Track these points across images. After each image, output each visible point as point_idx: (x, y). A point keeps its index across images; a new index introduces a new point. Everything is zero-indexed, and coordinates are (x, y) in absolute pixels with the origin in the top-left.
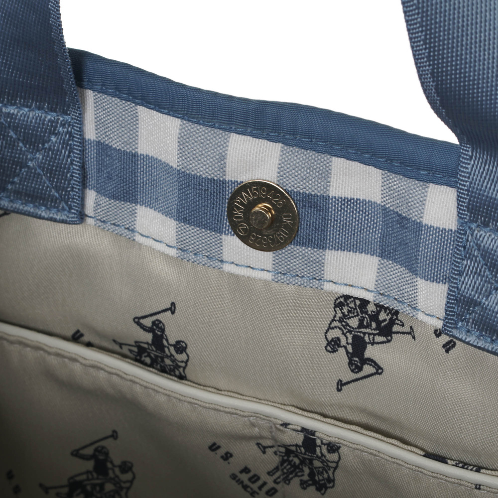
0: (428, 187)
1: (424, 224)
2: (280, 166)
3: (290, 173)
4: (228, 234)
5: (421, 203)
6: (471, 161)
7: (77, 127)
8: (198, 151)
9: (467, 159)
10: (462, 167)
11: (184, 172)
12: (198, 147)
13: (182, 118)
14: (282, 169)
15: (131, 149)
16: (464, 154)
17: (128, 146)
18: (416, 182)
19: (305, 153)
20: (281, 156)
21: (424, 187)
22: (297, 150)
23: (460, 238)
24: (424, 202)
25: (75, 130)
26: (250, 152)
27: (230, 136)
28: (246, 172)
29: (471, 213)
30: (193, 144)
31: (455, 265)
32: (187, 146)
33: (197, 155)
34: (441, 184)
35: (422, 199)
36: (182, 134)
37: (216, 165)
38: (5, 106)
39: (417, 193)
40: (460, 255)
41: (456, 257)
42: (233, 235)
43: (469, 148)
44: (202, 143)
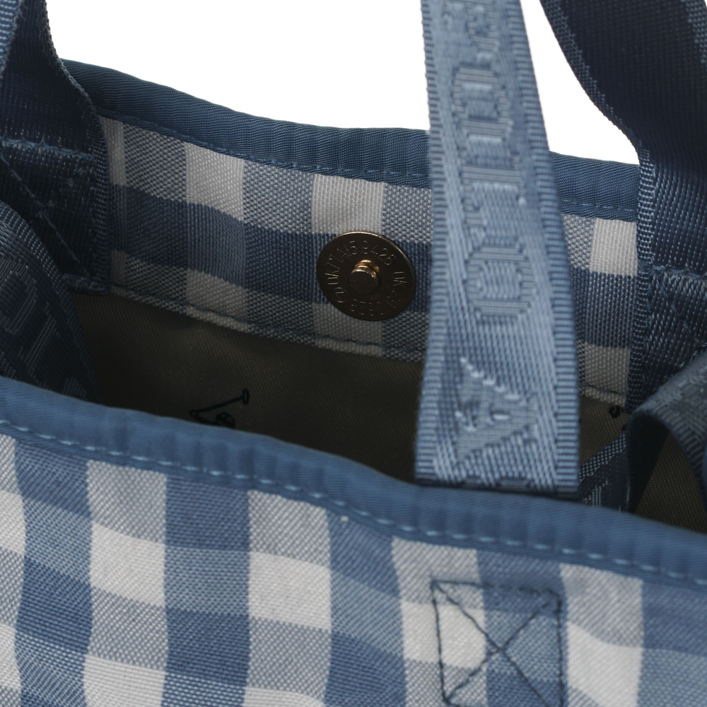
0: (593, 223)
1: (591, 272)
2: (384, 212)
3: (400, 219)
4: (319, 302)
5: (585, 245)
6: (655, 184)
7: (101, 169)
8: (271, 199)
9: (650, 183)
10: (642, 193)
11: (254, 227)
12: (271, 194)
13: (247, 158)
14: (388, 215)
15: (176, 197)
16: (646, 176)
17: (173, 194)
18: (577, 218)
19: (418, 192)
20: (386, 198)
21: (588, 223)
22: (406, 189)
23: (644, 286)
24: (590, 243)
25: (98, 172)
26: (343, 197)
27: (314, 178)
28: (339, 223)
29: (658, 252)
30: (264, 190)
31: (638, 323)
32: (256, 194)
33: (270, 204)
34: (612, 218)
35: (586, 240)
36: (248, 179)
37: (298, 217)
38: (6, 139)
39: (578, 233)
40: (645, 309)
41: (639, 312)
42: (327, 303)
43: (652, 168)
44: (277, 189)
